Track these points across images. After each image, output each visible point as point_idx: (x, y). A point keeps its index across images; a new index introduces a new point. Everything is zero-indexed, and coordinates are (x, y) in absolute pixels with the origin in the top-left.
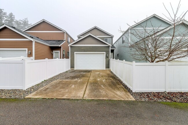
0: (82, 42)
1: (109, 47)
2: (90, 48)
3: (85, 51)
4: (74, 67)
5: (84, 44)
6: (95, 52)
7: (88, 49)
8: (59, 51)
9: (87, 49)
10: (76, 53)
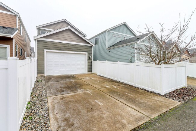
0: (57, 36)
1: (91, 47)
2: (69, 46)
3: (62, 49)
4: (43, 73)
5: (61, 40)
6: (76, 51)
7: (66, 47)
8: (8, 46)
9: (64, 47)
10: (46, 51)
